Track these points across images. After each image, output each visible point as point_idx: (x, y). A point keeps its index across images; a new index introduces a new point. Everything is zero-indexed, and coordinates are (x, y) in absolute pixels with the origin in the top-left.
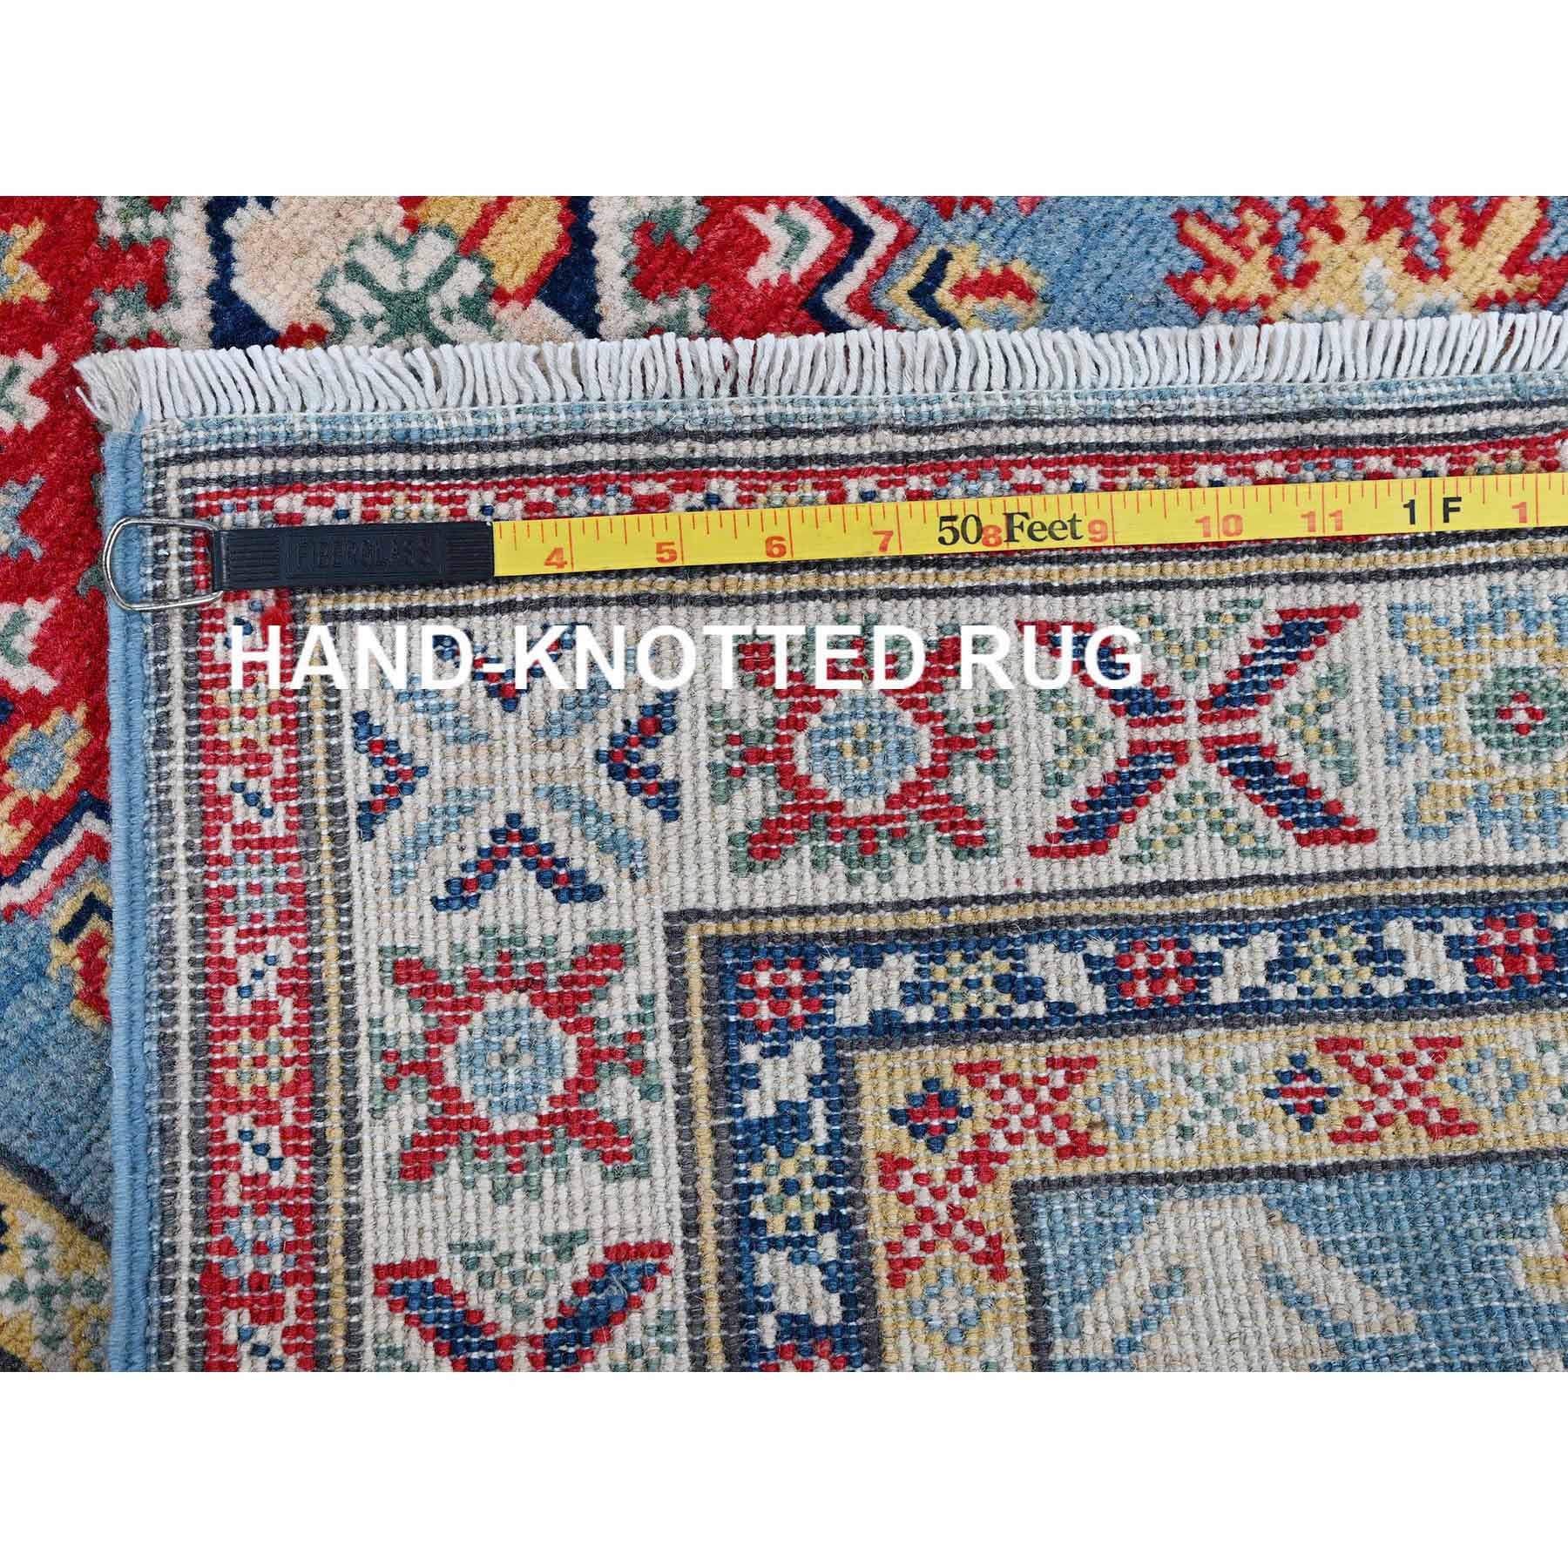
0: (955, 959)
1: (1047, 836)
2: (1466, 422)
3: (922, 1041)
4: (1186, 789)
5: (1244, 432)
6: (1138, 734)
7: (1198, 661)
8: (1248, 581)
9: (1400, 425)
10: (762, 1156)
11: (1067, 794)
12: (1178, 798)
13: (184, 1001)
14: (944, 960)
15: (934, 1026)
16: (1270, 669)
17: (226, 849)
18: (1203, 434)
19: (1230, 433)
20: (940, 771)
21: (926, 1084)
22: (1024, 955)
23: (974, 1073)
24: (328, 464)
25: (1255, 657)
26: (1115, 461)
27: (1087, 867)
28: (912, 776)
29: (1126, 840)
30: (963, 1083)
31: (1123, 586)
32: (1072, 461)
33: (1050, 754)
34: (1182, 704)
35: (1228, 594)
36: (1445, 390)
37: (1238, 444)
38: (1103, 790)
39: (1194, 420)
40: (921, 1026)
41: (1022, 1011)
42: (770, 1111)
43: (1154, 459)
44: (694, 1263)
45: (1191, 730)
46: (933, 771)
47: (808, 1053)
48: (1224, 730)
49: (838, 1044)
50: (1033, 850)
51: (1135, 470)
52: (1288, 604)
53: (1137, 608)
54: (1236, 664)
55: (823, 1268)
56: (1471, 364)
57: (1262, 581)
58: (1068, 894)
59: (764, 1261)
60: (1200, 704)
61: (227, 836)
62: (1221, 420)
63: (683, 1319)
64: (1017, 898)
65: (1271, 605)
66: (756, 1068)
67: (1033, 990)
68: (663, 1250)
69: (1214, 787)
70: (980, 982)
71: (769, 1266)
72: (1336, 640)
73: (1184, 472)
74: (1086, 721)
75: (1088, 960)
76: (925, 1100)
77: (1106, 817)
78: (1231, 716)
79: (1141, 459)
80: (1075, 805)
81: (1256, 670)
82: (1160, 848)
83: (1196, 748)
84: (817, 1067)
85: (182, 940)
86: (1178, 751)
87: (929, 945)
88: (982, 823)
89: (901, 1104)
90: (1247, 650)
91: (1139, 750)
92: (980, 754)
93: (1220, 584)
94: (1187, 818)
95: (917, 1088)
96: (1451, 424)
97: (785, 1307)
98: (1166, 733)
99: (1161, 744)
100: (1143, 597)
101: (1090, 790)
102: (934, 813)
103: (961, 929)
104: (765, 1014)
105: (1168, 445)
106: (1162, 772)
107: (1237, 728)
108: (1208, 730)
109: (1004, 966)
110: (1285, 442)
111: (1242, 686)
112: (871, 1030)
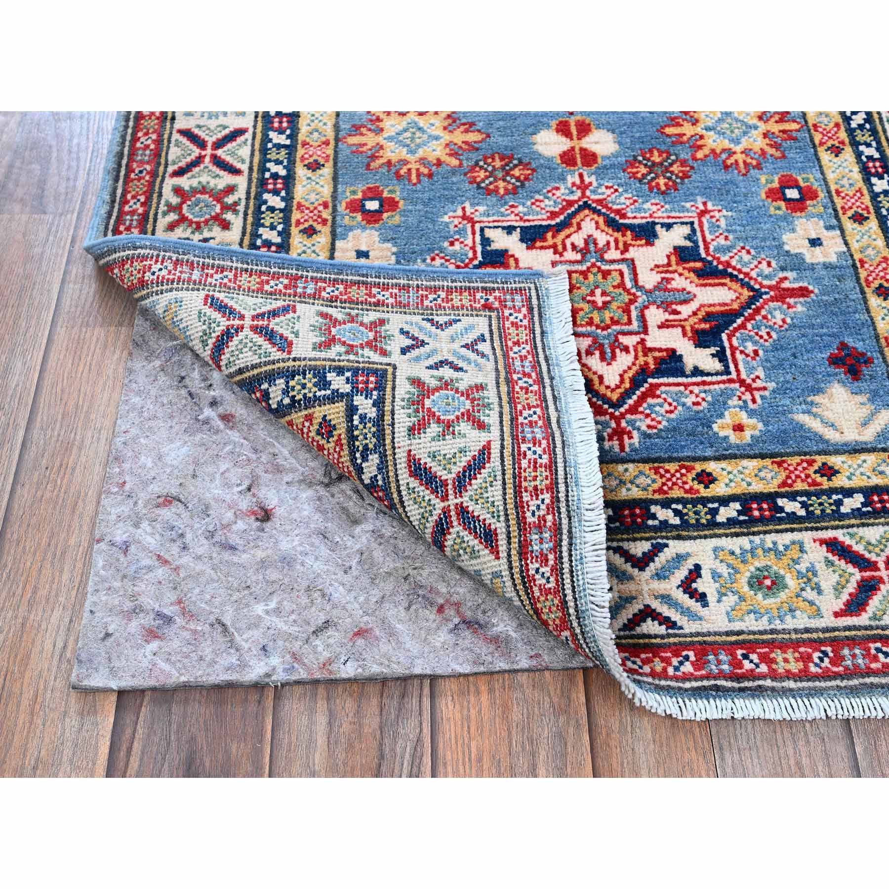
0: (374, 429)
1: (415, 455)
2: (569, 592)
3: (348, 422)
4: (432, 502)
5: (563, 510)
6: (450, 482)
7: (477, 500)
8: (507, 515)
9: (566, 565)
10: (314, 377)
11: (428, 460)
12: (430, 500)
13: (377, 280)
14: (373, 426)
15: (352, 425)
16: (475, 527)
17: (420, 292)
18: (562, 495)
19: (563, 505)
20: (439, 421)
21: (334, 425)
22: (376, 453)
23: (338, 442)
24: (536, 318)
25: (479, 521)
26: (550, 467)
27: (404, 470)
28: (437, 414)
29: (414, 483)
30: (335, 438)
31: (504, 471)
32: (550, 454)
33: (442, 452)
34: (461, 497)
35: (501, 508)
36: (581, 583)
37: (559, 508)
38: (430, 472)
39: (567, 491)
40: (352, 420)
41: (358, 455)
42: (328, 379)
43: (552, 479)
44: (283, 361)
45: (453, 501)
46: (439, 419)
47: (347, 388)
48: (453, 513)
49: (349, 396)
50: (410, 451)
51: (548, 473)
52: (499, 531)
53: (495, 476)
54: (476, 514)
55: (281, 400)
56: (592, 593)
57: (507, 520)
58: (395, 465)
59: (282, 381)
60: (462, 503)
61: (425, 293)
62: (567, 501)
63: (267, 359)
64: (394, 448)
65: (498, 525)
66: (343, 375)
67: (365, 458)
68: (289, 353)
69: (434, 512)
70: (366, 439)
71: (281, 382)
72: (487, 551)
73: (547, 489)
74: (455, 463)
75: (376, 476)
76: (330, 425)
77: (421, 475)
78: (458, 514)
79: (552, 475)
80: (426, 463)
81: (475, 522)
82: (413, 496)
83: (446, 504)
84: (341, 391)
85: (395, 281)
86: (445, 498)
87: (379, 420)
88: (419, 433)
89: (328, 418)
90: (481, 518)
91: (445, 483)
92: (444, 431)
93: (505, 504)
94: (423, 504)
95: (333, 423)
96: (568, 586)
97: (270, 390)
98: (451, 492)
99: (447, 490)
100: (499, 477)
101: (431, 468)
102: (424, 420)
103: (384, 430)
104: (360, 379)
105: (557, 483)
106: (438, 492)
107: (454, 518)
108: (452, 507)
109: (371, 446)
110: (560, 524)
111: (469, 518)
112: (352, 405)
